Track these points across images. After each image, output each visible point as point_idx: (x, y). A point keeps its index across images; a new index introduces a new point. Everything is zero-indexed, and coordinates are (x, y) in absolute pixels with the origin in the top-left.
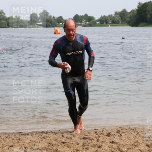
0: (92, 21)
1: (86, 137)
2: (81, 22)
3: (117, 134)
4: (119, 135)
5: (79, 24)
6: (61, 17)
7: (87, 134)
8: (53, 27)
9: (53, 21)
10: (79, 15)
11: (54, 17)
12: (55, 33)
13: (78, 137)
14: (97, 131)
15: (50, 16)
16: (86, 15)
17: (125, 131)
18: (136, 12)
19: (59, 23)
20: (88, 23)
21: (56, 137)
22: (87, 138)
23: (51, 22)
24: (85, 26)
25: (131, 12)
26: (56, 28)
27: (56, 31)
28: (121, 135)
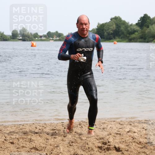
0: (61, 37)
1: (55, 128)
2: (53, 37)
3: (79, 126)
4: (81, 127)
5: (51, 39)
6: (37, 34)
7: (56, 126)
8: (30, 41)
9: (30, 36)
10: (51, 32)
11: (31, 33)
12: (32, 46)
13: (48, 128)
14: (63, 124)
15: (28, 32)
16: (57, 32)
17: (85, 124)
18: (96, 31)
19: (35, 38)
20: (58, 38)
21: (30, 128)
22: (55, 130)
23: (29, 37)
24: (56, 40)
25: (92, 30)
26: (33, 42)
27: (33, 44)
28: (82, 127)
